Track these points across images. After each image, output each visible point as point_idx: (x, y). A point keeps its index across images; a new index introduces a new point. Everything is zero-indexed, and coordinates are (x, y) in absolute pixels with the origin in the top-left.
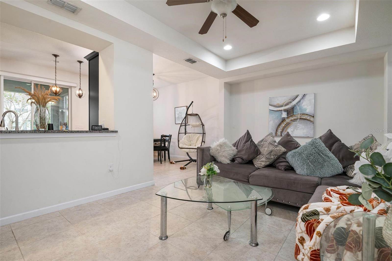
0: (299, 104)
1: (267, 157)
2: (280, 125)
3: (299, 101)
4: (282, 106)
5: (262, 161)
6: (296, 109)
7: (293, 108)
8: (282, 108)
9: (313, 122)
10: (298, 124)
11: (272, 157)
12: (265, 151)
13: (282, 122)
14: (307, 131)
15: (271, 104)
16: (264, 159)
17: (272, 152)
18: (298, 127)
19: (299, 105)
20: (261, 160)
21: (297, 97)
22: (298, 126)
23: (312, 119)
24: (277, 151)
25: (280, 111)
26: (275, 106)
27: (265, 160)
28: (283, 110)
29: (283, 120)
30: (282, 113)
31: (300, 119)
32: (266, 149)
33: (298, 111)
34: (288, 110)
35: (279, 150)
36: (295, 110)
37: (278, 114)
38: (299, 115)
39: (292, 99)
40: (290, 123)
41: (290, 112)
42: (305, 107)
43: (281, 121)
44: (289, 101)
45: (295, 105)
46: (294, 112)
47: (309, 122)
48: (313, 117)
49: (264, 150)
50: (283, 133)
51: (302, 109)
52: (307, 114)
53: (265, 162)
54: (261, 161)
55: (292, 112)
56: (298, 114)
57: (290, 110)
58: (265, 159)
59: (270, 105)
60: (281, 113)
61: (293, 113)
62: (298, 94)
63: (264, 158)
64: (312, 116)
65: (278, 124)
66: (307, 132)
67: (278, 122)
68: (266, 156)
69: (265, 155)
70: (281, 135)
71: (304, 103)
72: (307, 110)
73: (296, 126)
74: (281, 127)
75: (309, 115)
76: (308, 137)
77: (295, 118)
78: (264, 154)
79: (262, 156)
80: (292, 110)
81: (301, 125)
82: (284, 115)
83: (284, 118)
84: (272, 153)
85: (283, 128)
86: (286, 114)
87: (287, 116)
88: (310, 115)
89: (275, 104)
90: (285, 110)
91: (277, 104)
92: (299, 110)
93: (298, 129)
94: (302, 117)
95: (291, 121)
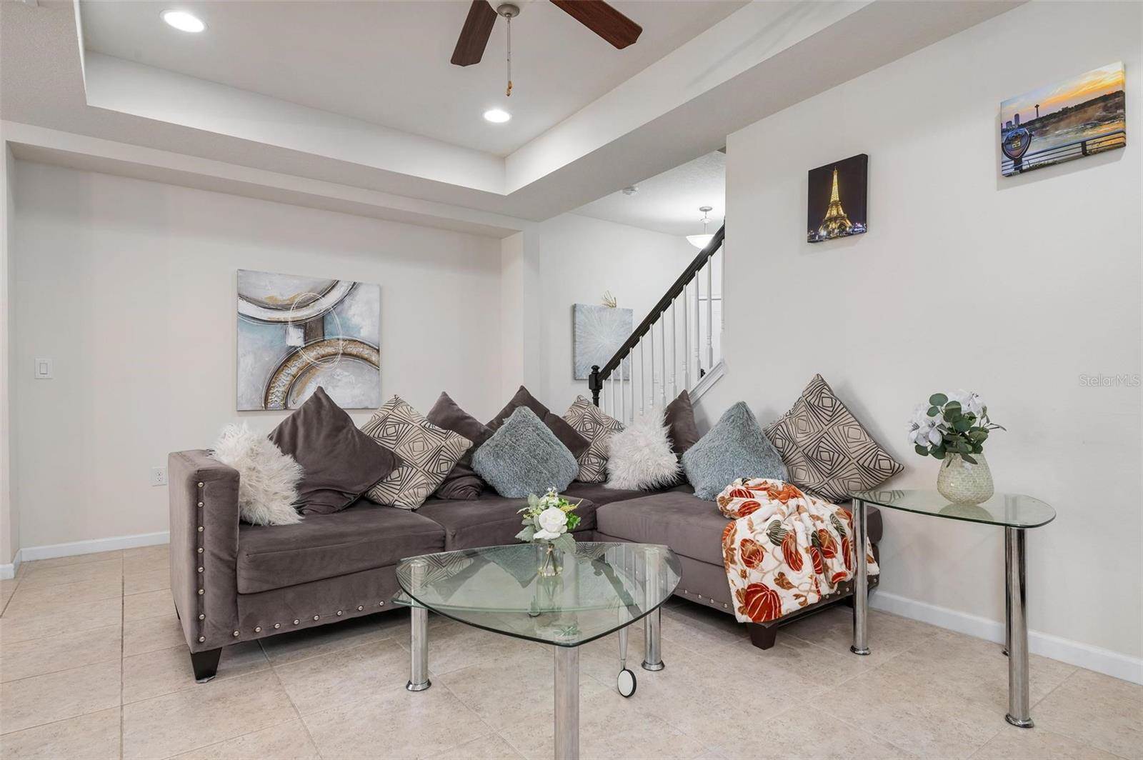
0: (339, 308)
1: (430, 470)
2: (278, 371)
3: (341, 301)
4: (285, 308)
5: (418, 486)
6: (331, 323)
7: (322, 320)
8: (289, 315)
9: (376, 366)
10: (339, 371)
11: (444, 467)
12: (415, 454)
13: (288, 360)
14: (363, 393)
15: (244, 293)
16: (420, 478)
17: (442, 453)
18: (339, 378)
19: (339, 310)
20: (412, 483)
21: (333, 286)
22: (338, 376)
23: (374, 358)
24: (453, 448)
25: (279, 325)
26: (262, 302)
27: (425, 481)
28: (290, 320)
29: (293, 354)
30: (286, 332)
31: (342, 354)
32: (418, 446)
33: (336, 328)
34: (308, 325)
35: (458, 444)
36: (329, 327)
37: (271, 332)
38: (341, 342)
39: (319, 290)
40: (313, 367)
41: (314, 330)
42: (356, 320)
43: (283, 357)
44: (312, 294)
45: (328, 312)
46: (326, 331)
47: (366, 366)
48: (378, 351)
49: (412, 450)
50: (292, 399)
51: (349, 327)
52: (361, 343)
53: (425, 485)
54: (413, 487)
55: (320, 332)
56: (338, 339)
57: (313, 325)
58: (423, 477)
59: (241, 296)
60: (282, 332)
61: (324, 335)
62: (337, 279)
63: (421, 473)
64: (375, 349)
65: (273, 368)
66: (363, 395)
67: (272, 359)
68: (426, 469)
69: (420, 465)
70: (286, 407)
71: (353, 307)
72: (362, 330)
73: (332, 376)
74: (284, 379)
75: (367, 345)
76: (366, 408)
77: (330, 350)
78: (418, 461)
79: (410, 469)
80: (320, 325)
81: (347, 374)
82: (295, 338)
83: (296, 348)
84: (441, 457)
85: (291, 382)
86: (302, 335)
87: (303, 343)
88: (370, 346)
89: (262, 295)
90: (298, 324)
91: (271, 298)
92: (340, 327)
93: (340, 384)
94: (349, 350)
95: (316, 359)
